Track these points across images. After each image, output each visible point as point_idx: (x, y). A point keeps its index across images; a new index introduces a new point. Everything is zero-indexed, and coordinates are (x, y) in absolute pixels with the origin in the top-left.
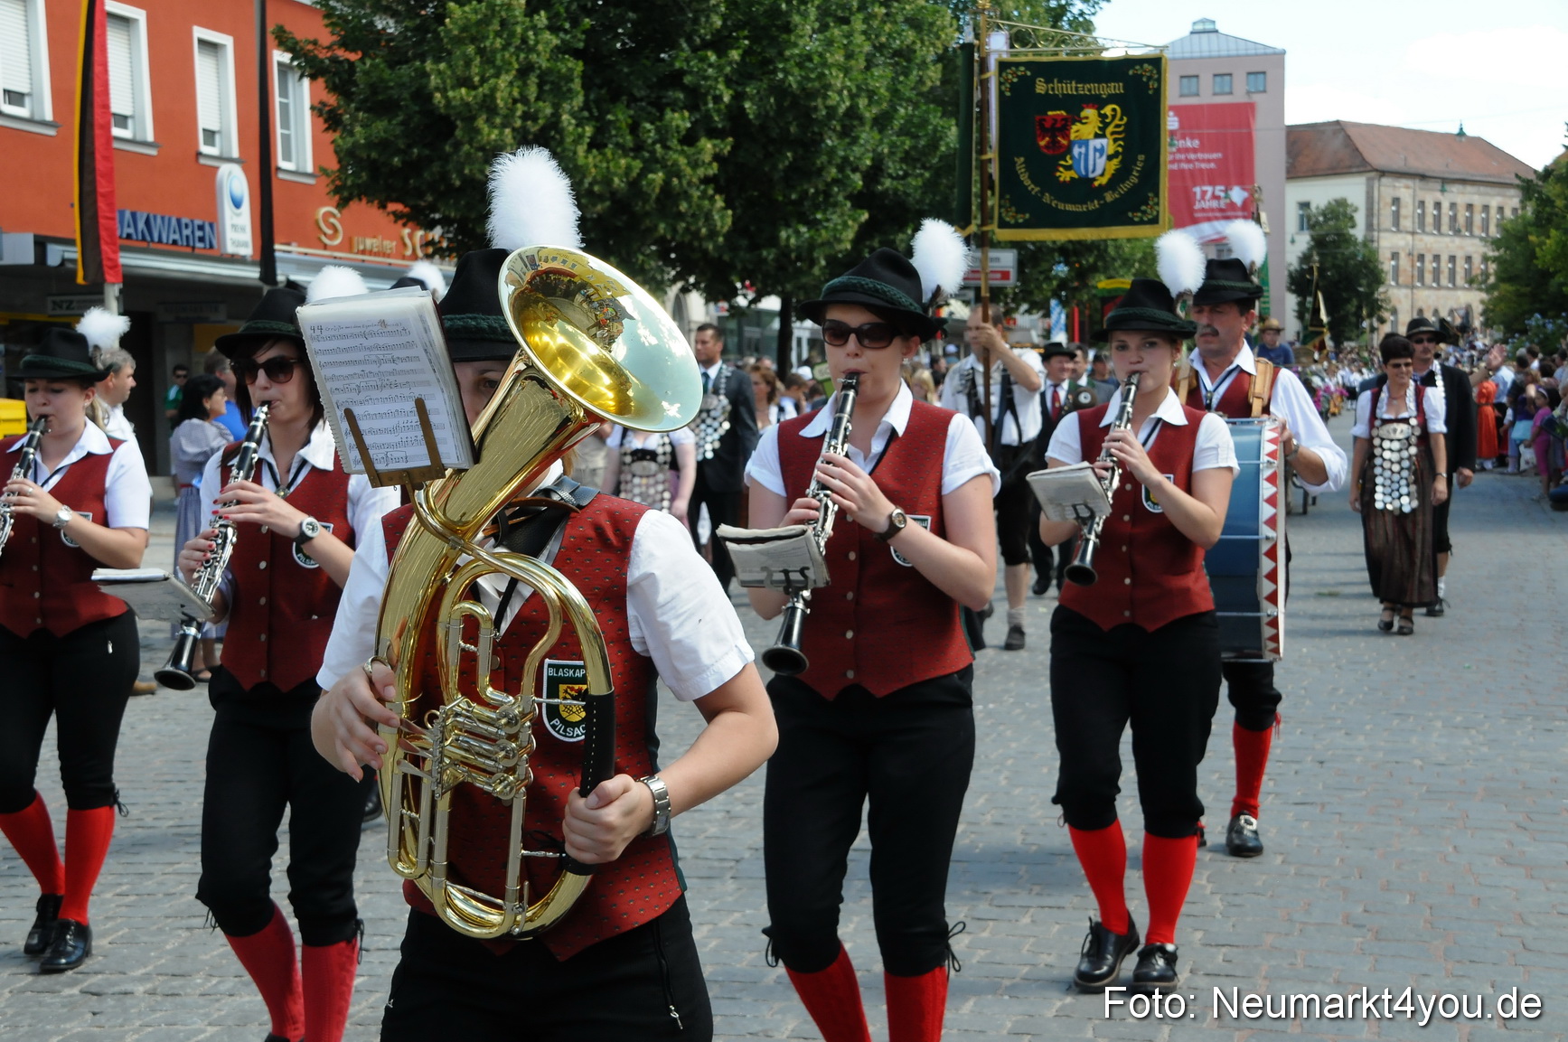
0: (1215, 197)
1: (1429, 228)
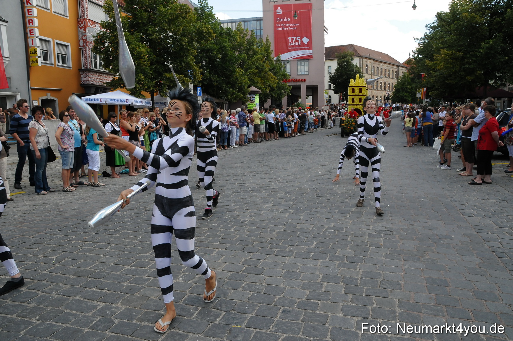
0: (296, 41)
1: (376, 74)
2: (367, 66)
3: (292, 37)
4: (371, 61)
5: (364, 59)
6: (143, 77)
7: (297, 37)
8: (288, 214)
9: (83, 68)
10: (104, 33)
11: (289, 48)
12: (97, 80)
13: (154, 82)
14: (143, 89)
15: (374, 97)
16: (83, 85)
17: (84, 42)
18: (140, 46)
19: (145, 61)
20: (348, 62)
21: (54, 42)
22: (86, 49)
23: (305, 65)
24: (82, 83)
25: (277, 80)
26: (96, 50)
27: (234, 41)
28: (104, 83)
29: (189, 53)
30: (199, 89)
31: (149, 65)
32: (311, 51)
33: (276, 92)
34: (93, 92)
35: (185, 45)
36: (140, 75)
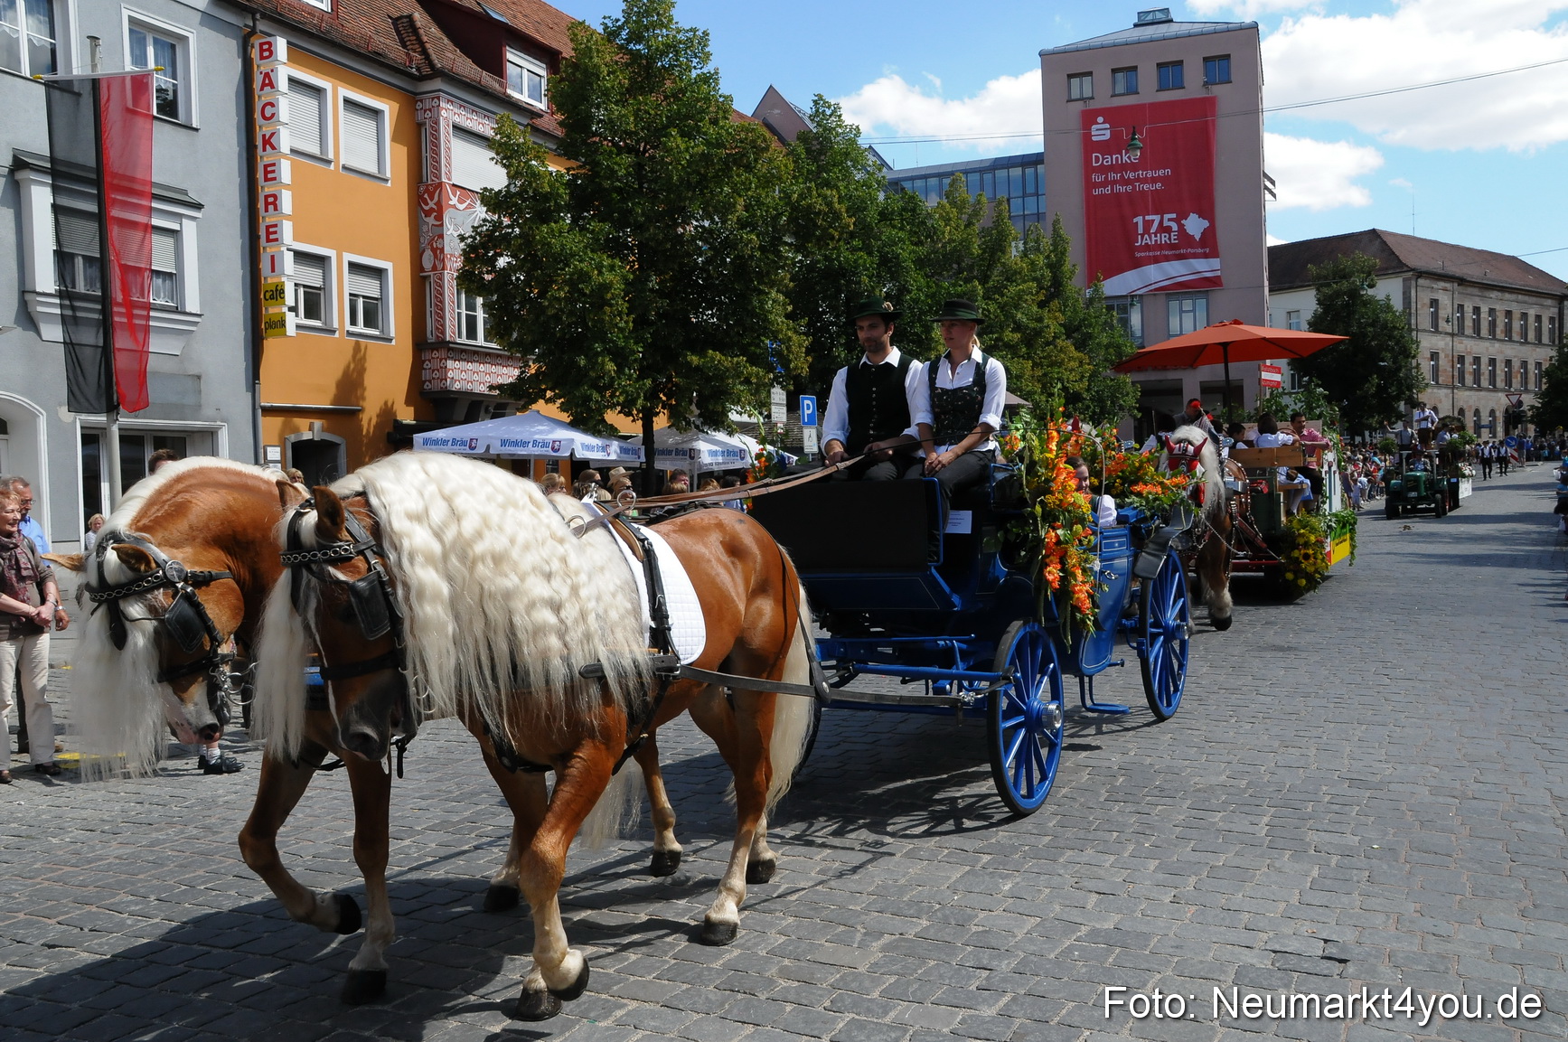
0: (1163, 229)
1: (1469, 331)
2: (1434, 303)
3: (1147, 218)
4: (1448, 285)
5: (1421, 281)
6: (611, 367)
7: (1167, 216)
8: (968, 868)
9: (431, 339)
10: (497, 225)
11: (1138, 255)
12: (476, 377)
13: (648, 382)
14: (613, 406)
15: (1467, 413)
16: (431, 393)
17: (436, 256)
18: (603, 266)
19: (620, 313)
20: (1354, 294)
21: (340, 259)
22: (440, 279)
23: (1194, 311)
24: (427, 386)
25: (1089, 364)
26: (469, 282)
27: (932, 238)
28: (491, 388)
29: (765, 283)
30: (806, 402)
31: (631, 324)
32: (1215, 263)
33: (1088, 407)
34: (461, 415)
35: (751, 257)
36: (603, 362)
